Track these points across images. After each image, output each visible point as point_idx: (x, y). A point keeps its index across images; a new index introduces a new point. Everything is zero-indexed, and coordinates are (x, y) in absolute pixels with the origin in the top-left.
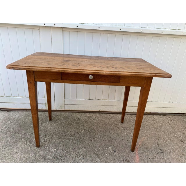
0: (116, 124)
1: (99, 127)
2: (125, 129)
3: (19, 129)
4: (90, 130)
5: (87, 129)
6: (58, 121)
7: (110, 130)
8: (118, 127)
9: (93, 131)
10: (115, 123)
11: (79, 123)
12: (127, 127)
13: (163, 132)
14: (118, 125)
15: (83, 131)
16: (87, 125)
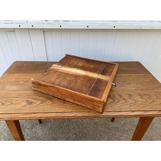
0: (107, 124)
1: (89, 129)
2: (116, 129)
3: (9, 138)
4: (80, 135)
5: (78, 134)
6: (48, 123)
7: (101, 133)
8: (109, 127)
9: (84, 135)
10: (105, 123)
11: (69, 125)
12: (118, 128)
13: (154, 133)
14: (109, 125)
15: (74, 136)
16: (77, 128)
